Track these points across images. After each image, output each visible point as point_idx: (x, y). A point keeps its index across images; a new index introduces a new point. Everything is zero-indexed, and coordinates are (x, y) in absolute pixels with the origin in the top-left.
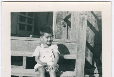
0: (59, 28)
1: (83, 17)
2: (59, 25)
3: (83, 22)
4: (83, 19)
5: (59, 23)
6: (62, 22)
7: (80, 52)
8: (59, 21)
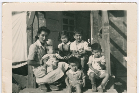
0: (96, 39)
1: (106, 34)
2: (96, 37)
3: (106, 38)
4: (107, 35)
5: (96, 35)
6: (98, 34)
7: (106, 59)
8: (96, 33)
